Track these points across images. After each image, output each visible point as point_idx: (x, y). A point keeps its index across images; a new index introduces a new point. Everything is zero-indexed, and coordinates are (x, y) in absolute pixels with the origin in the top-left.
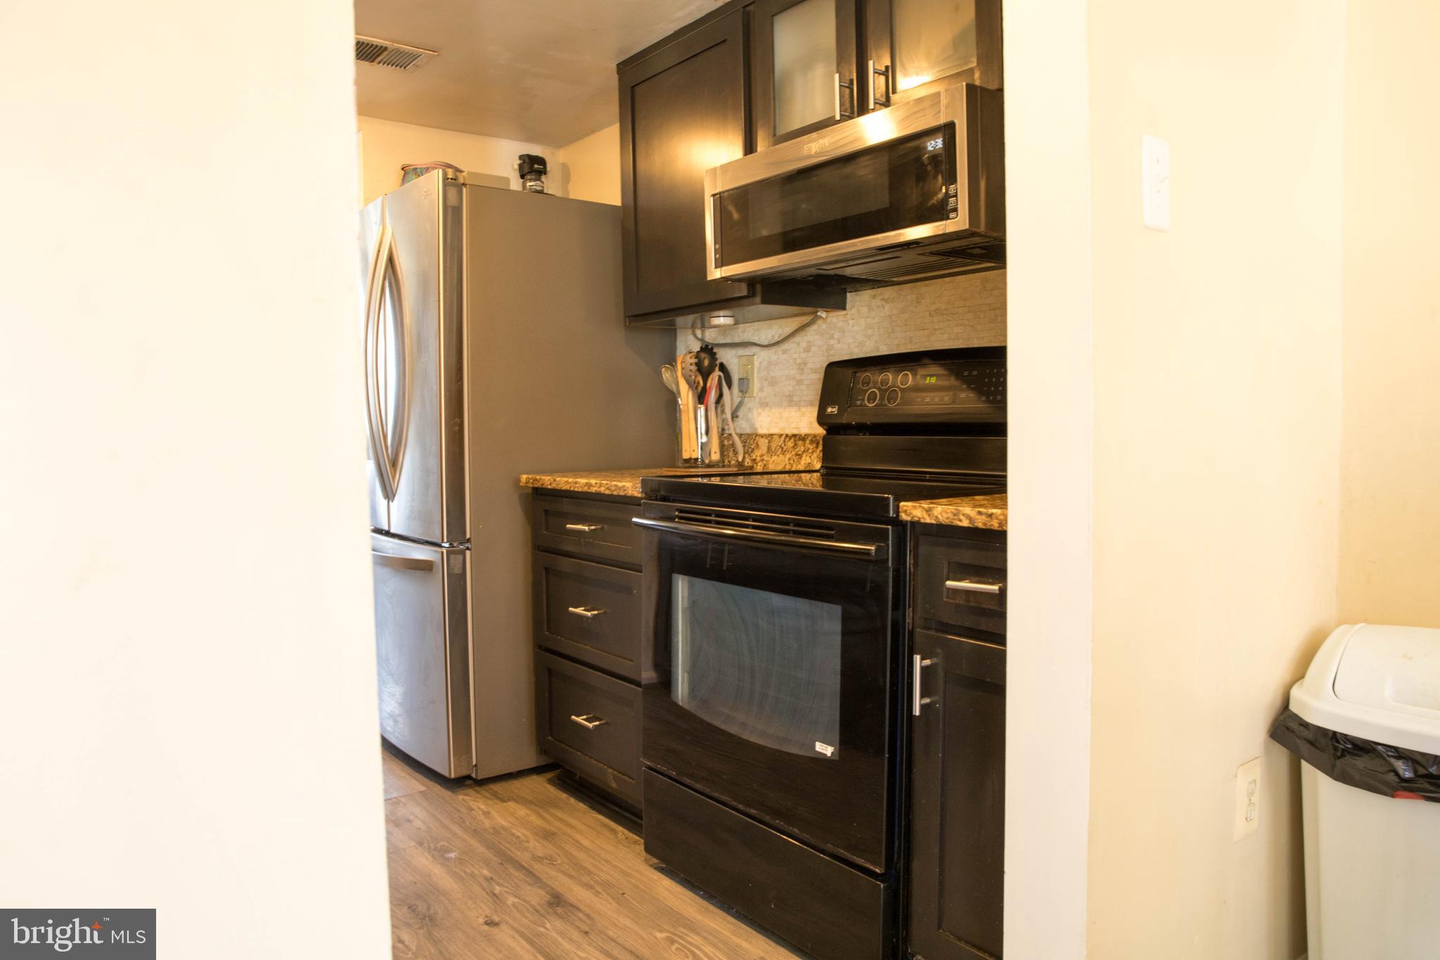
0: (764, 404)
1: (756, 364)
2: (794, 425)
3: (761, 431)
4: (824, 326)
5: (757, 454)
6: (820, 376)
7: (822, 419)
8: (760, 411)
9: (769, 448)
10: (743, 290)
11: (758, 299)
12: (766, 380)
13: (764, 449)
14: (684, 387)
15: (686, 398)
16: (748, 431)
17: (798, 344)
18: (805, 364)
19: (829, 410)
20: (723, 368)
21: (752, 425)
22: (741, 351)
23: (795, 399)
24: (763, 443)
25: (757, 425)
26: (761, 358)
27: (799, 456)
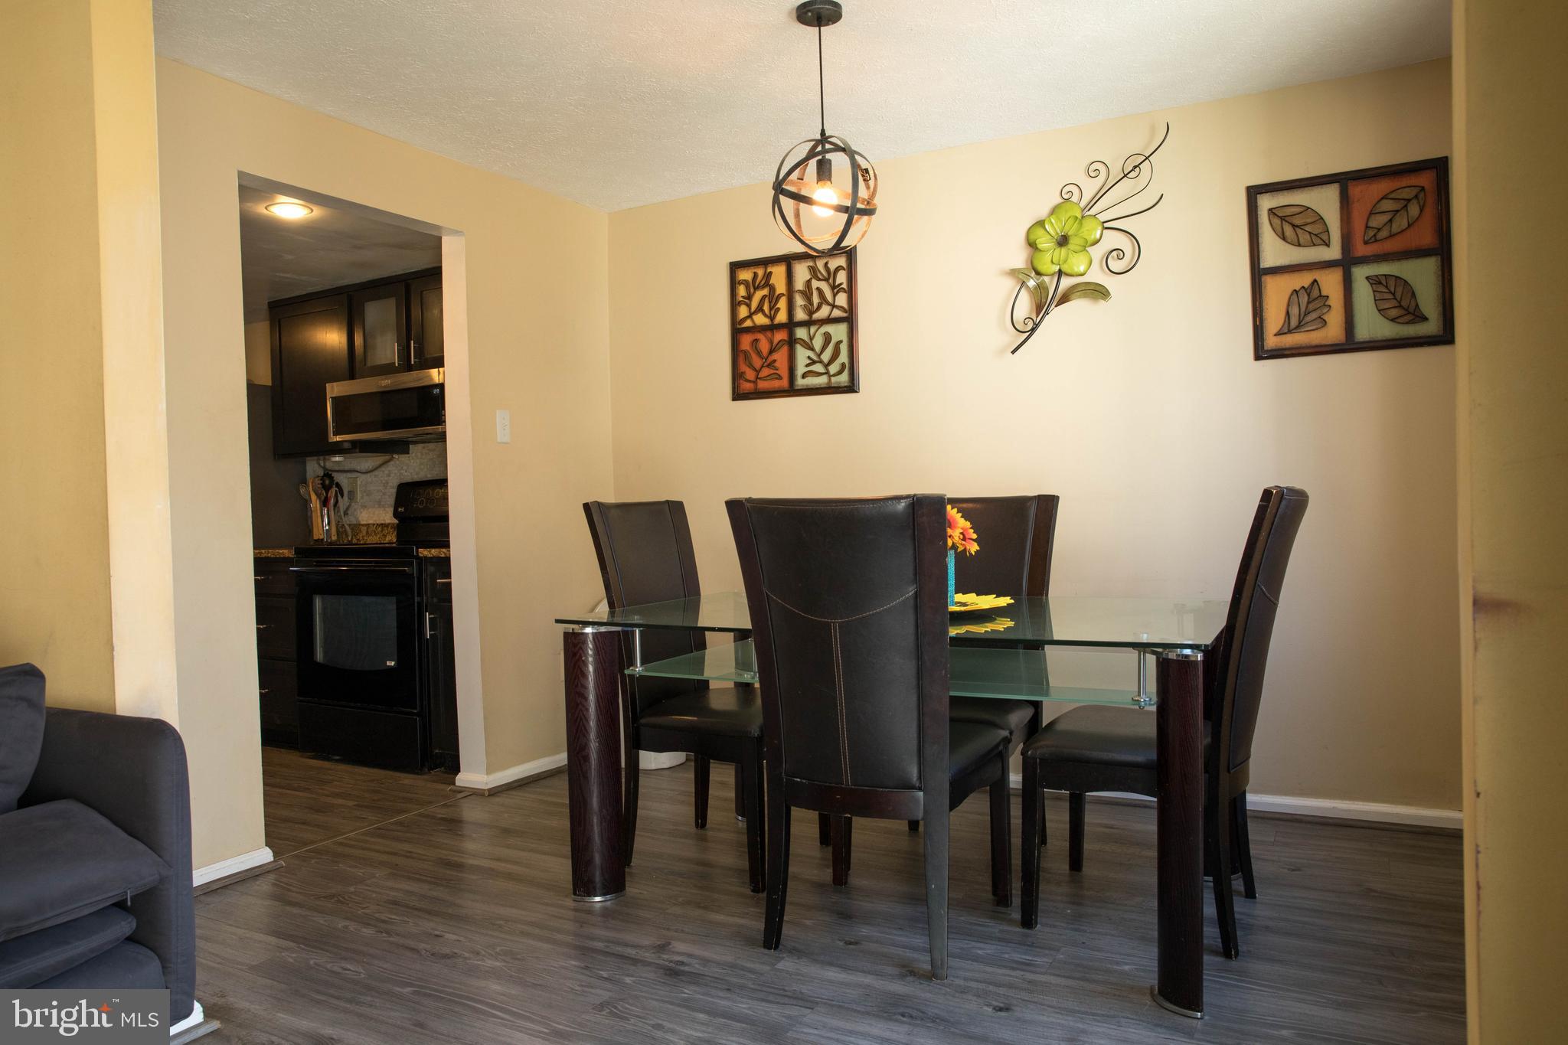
0: (364, 507)
1: (359, 483)
2: (382, 518)
3: (362, 523)
4: (398, 462)
5: (360, 536)
6: (395, 490)
7: (396, 514)
8: (362, 510)
9: (367, 532)
10: (351, 447)
11: (357, 450)
12: (365, 492)
13: (364, 532)
14: (314, 497)
15: (315, 503)
16: (354, 522)
17: (383, 471)
18: (387, 483)
19: (400, 509)
20: (338, 485)
21: (357, 519)
22: (349, 475)
23: (382, 503)
24: (364, 530)
25: (360, 519)
26: (361, 479)
27: (386, 536)
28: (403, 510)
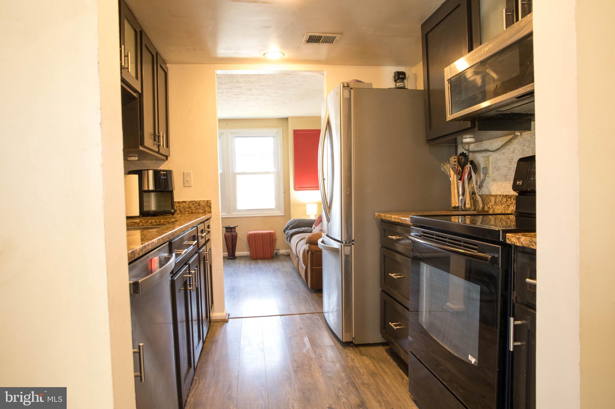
0: (494, 180)
1: (491, 160)
2: (507, 191)
3: (493, 193)
4: (521, 140)
5: (490, 205)
6: (514, 166)
7: (515, 187)
8: (492, 183)
9: (495, 202)
10: (469, 124)
11: (477, 128)
12: (495, 168)
13: (493, 202)
14: (452, 173)
15: (453, 177)
16: (487, 193)
17: (509, 149)
18: (512, 160)
19: (518, 183)
20: (472, 163)
21: (489, 190)
22: (485, 154)
23: (508, 177)
24: (493, 199)
25: (491, 190)
26: (493, 157)
27: (509, 206)
28: (521, 183)
